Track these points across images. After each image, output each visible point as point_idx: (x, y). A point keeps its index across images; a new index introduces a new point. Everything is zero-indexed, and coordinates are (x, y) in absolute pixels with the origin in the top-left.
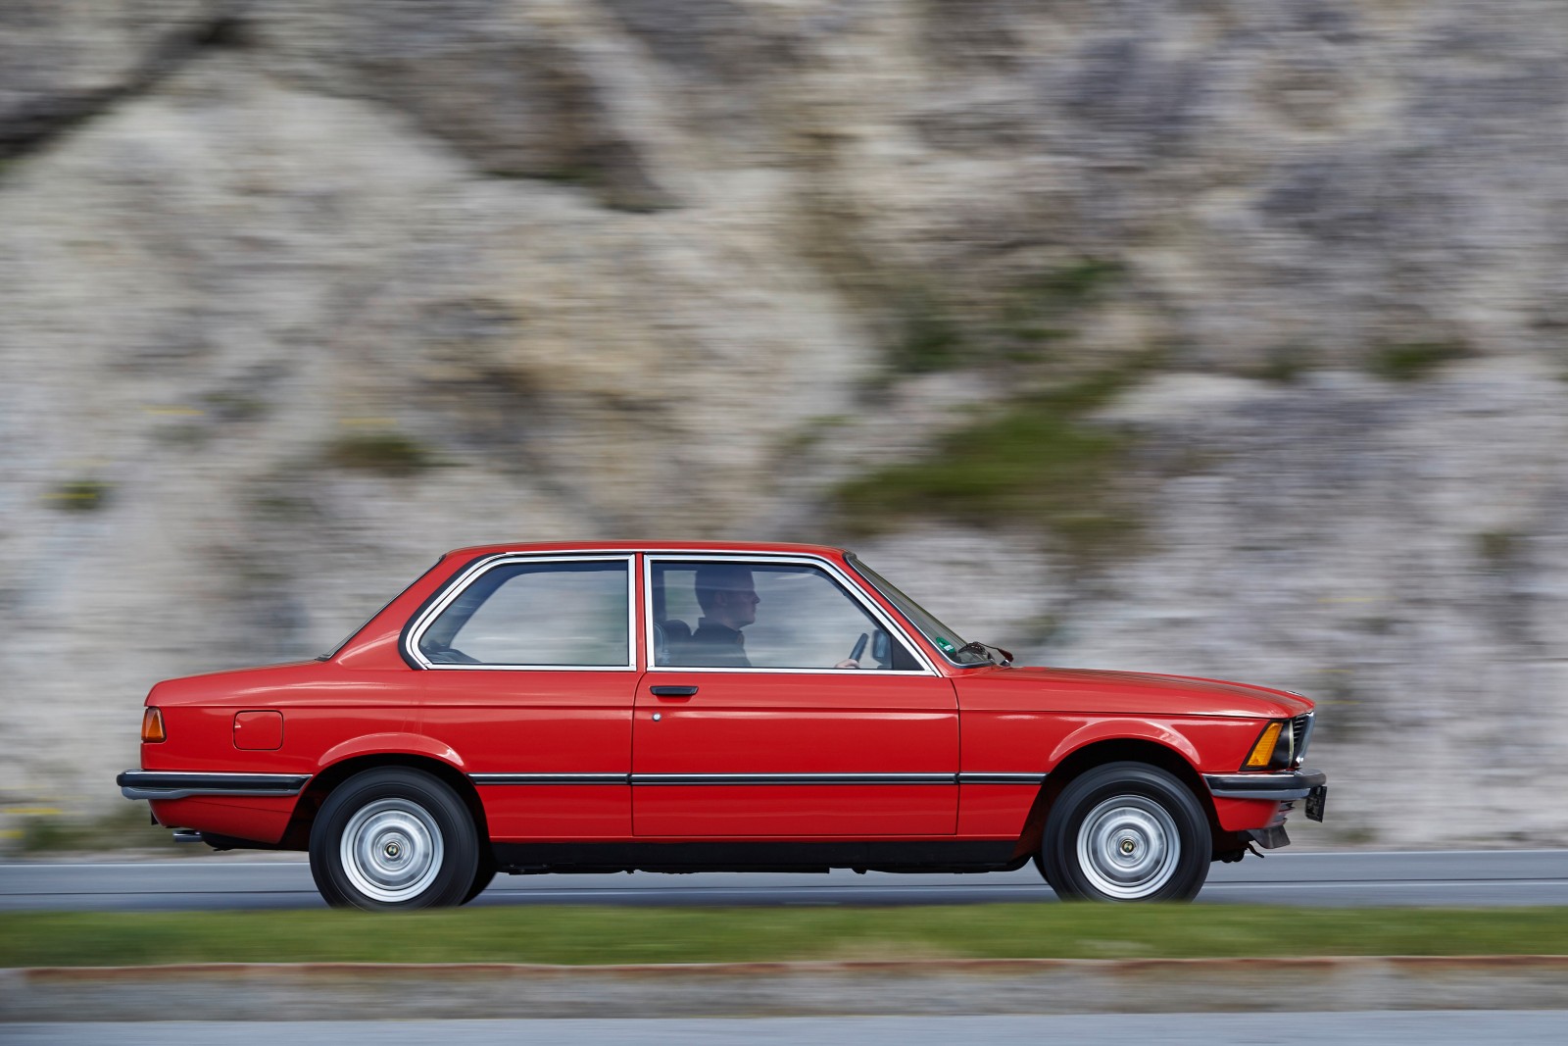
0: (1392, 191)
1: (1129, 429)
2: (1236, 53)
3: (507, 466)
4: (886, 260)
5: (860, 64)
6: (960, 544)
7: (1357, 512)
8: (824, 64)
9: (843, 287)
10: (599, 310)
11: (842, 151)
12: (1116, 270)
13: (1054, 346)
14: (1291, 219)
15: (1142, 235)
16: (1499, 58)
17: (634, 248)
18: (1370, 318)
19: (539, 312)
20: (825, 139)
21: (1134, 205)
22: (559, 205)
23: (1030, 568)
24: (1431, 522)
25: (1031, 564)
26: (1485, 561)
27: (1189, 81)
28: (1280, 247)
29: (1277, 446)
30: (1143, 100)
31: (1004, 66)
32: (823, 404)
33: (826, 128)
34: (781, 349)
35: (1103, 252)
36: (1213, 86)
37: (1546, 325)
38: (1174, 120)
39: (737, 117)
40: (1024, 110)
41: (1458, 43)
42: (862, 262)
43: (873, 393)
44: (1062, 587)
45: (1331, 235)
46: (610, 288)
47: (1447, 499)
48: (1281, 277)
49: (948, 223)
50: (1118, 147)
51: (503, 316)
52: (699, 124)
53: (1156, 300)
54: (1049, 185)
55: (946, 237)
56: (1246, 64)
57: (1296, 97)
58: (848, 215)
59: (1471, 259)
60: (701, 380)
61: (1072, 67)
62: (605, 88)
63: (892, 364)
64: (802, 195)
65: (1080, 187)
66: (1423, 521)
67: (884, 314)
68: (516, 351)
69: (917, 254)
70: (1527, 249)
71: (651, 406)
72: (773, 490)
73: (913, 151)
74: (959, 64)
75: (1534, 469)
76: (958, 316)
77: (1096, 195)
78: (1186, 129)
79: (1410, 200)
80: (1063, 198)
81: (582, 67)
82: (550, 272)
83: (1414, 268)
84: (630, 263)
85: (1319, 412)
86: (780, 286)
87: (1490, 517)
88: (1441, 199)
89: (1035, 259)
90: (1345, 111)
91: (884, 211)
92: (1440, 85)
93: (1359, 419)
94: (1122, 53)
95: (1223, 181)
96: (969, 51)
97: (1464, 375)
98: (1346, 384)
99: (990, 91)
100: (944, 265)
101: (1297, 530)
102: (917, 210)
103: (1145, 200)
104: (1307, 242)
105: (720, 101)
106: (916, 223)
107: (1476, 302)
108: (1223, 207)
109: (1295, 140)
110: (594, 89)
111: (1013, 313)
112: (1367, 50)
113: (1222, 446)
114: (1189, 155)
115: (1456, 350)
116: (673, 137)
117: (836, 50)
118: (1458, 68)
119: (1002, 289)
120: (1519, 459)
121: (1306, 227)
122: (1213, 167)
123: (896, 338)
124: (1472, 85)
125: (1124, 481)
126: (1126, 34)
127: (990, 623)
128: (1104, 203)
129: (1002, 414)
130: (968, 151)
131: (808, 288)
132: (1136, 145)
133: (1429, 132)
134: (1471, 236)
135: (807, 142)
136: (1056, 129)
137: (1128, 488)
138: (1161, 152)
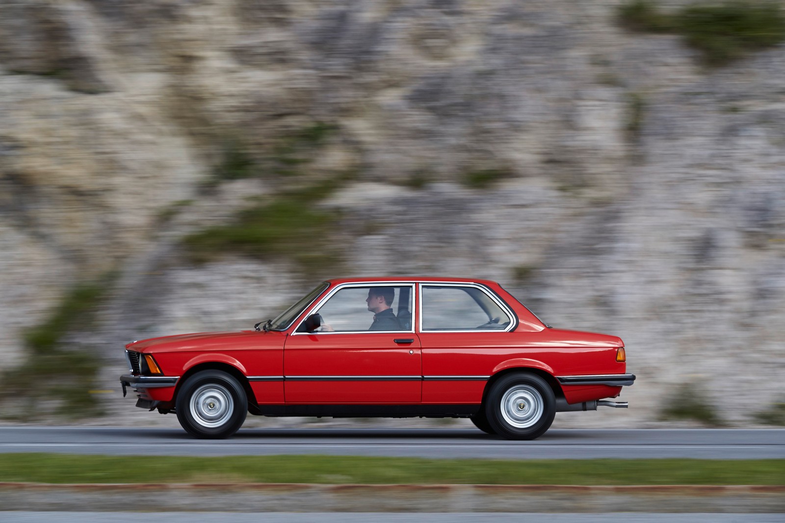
0: (476, 92)
1: (338, 210)
2: (399, 19)
3: (14, 222)
4: (218, 121)
5: (206, 20)
6: (249, 267)
7: (450, 255)
8: (189, 20)
9: (192, 134)
10: (66, 143)
11: (197, 65)
12: (335, 128)
13: (302, 167)
14: (424, 105)
15: (347, 111)
16: (532, 25)
17: (86, 113)
18: (463, 156)
19: (34, 144)
20: (189, 58)
21: (346, 96)
22: (48, 89)
23: (284, 281)
24: (492, 261)
25: (285, 279)
26: (515, 281)
27: (375, 32)
28: (418, 119)
29: (412, 221)
30: (349, 42)
31: (280, 23)
32: (179, 194)
33: (189, 52)
34: (159, 166)
35: (327, 119)
36: (387, 36)
37: (550, 162)
38: (368, 52)
39: (141, 45)
40: (288, 45)
41: (510, 16)
42: (204, 122)
43: (207, 189)
44: (299, 290)
45: (444, 114)
46: (74, 132)
47: (497, 249)
48: (419, 134)
49: (248, 102)
50: (337, 65)
51: (16, 145)
52: (120, 49)
53: (354, 145)
54: (302, 84)
55: (246, 110)
56: (403, 25)
57: (430, 42)
58: (197, 98)
59: (517, 127)
60: (118, 180)
61: (315, 25)
62: (75, 29)
63: (215, 174)
64: (172, 86)
65: (316, 85)
66: (487, 260)
67: (212, 149)
68: (22, 163)
69: (231, 118)
70: (541, 123)
71: (93, 193)
72: (154, 238)
73: (231, 65)
74: (257, 21)
75: (545, 235)
76: (252, 150)
77: (325, 90)
78: (373, 57)
79: (484, 97)
80: (308, 92)
81: (63, 18)
82: (41, 123)
83: (487, 132)
84: (85, 120)
85: (435, 204)
86: (161, 133)
87: (522, 259)
88: (501, 97)
89: (295, 122)
90: (453, 50)
91: (215, 96)
92: (501, 38)
93: (456, 207)
94: (342, 18)
95: (391, 85)
96: (262, 15)
97: (509, 186)
98: (448, 189)
99: (273, 35)
100: (244, 124)
101: (421, 264)
102: (231, 96)
103: (350, 93)
104: (432, 116)
105: (133, 37)
106: (233, 102)
107: (517, 150)
108: (390, 98)
109: (427, 65)
110: (69, 29)
111: (279, 150)
112: (465, 19)
113: (386, 220)
114: (376, 71)
115: (507, 173)
116: (107, 55)
117: (195, 12)
118: (511, 29)
119: (275, 137)
120: (536, 230)
121: (431, 109)
122: (385, 77)
123: (218, 161)
124: (518, 39)
125: (334, 237)
126: (341, 8)
127: (263, 309)
128: (330, 95)
129: (271, 201)
130: (260, 66)
131: (174, 134)
132: (345, 65)
133: (496, 61)
134: (517, 115)
135: (176, 59)
136: (306, 56)
137: (337, 241)
138: (360, 69)
